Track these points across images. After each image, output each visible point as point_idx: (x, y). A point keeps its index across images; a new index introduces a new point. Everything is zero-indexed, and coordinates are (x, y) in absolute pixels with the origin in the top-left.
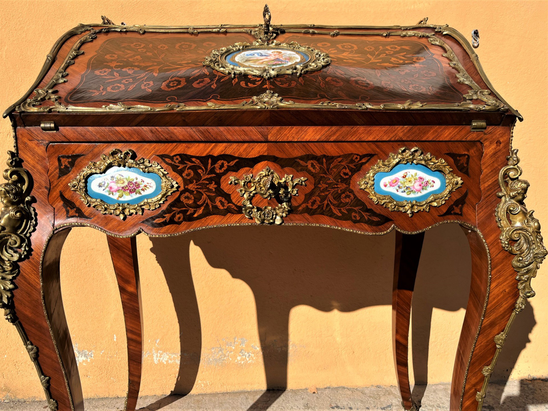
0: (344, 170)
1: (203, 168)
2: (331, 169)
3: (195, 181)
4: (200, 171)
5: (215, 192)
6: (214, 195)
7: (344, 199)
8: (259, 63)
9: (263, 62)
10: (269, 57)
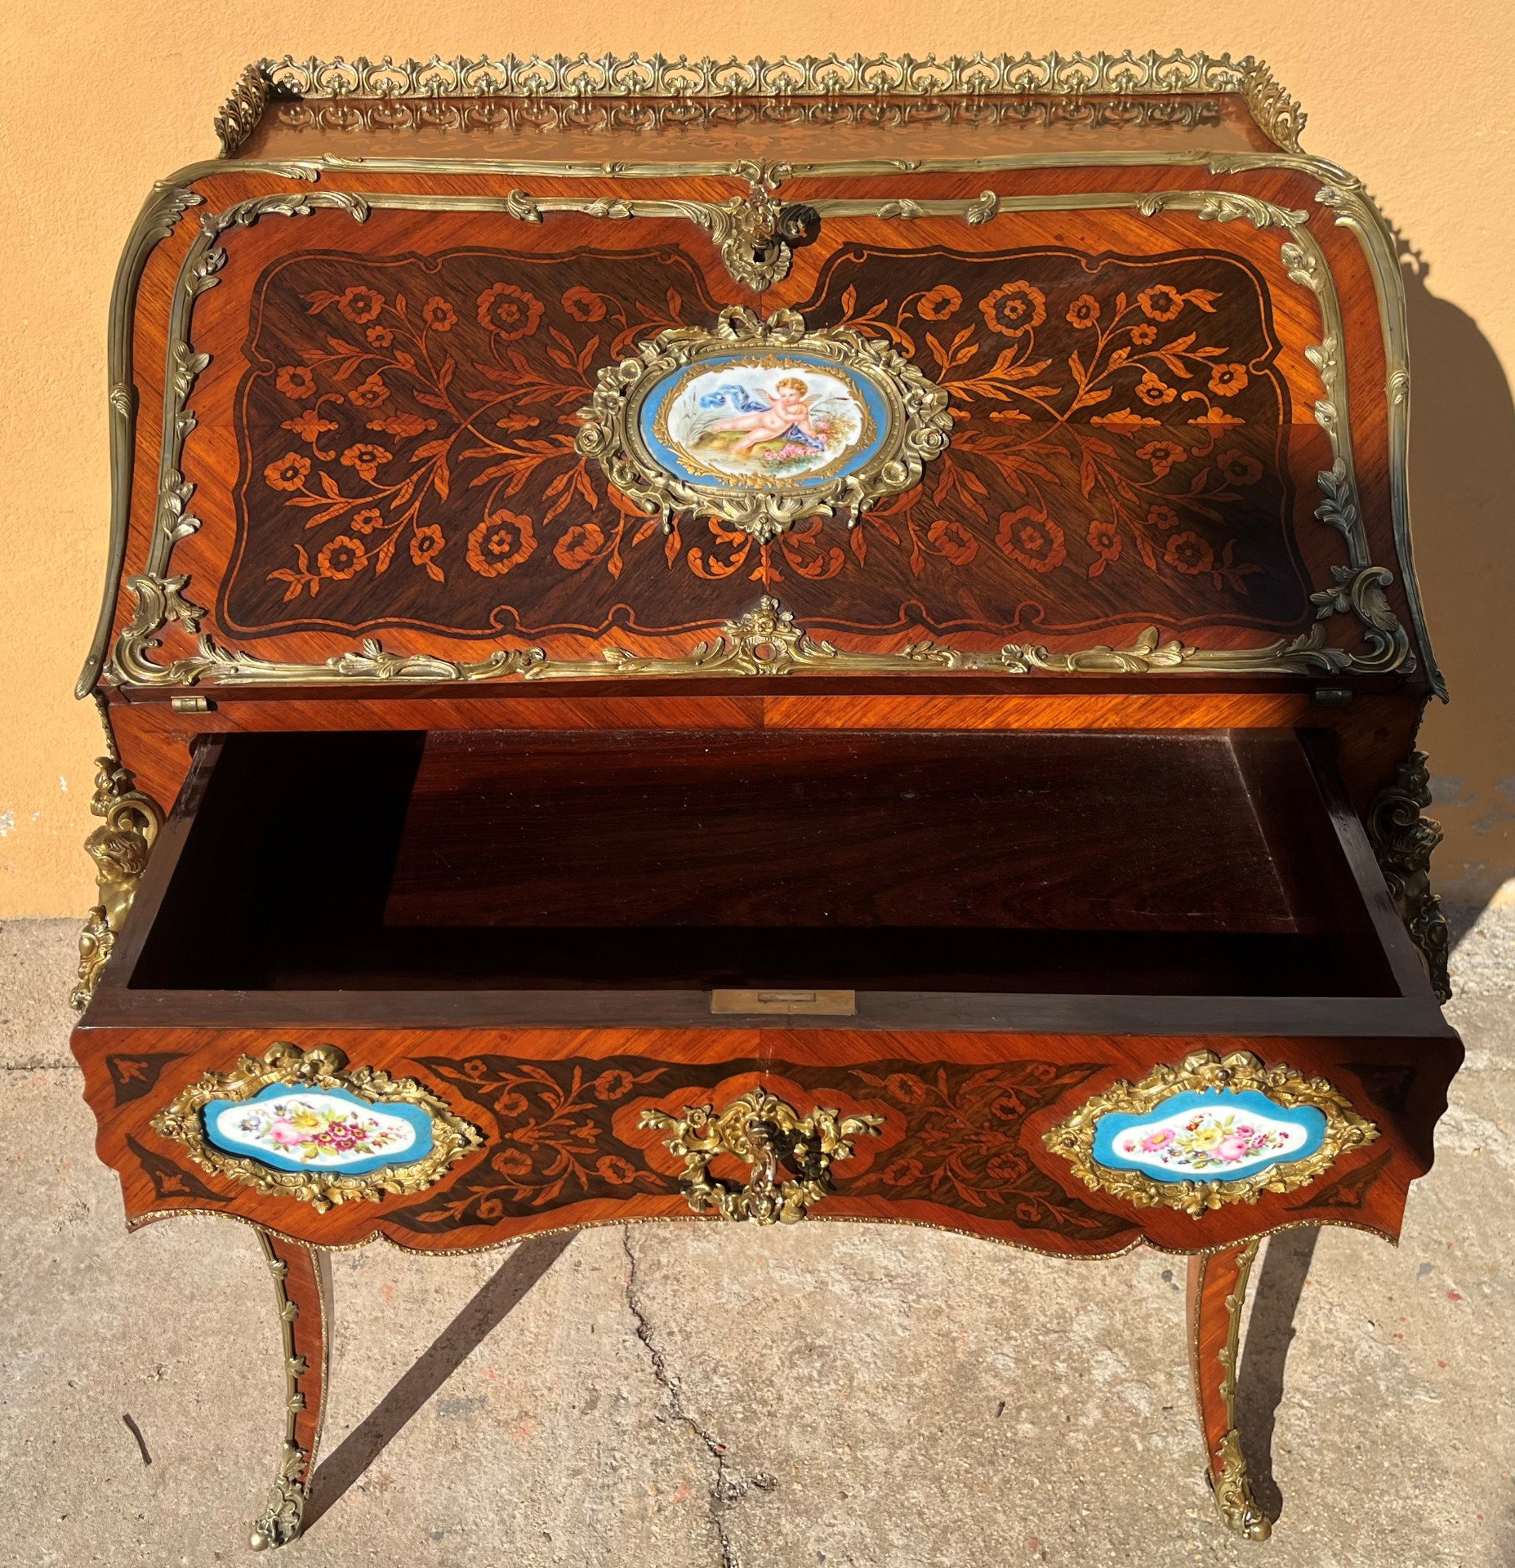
0: (1004, 1101)
1: (557, 1087)
2: (963, 1097)
3: (532, 1121)
4: (547, 1096)
5: (596, 1145)
6: (591, 1151)
7: (999, 1171)
8: (738, 453)
9: (750, 448)
10: (768, 418)
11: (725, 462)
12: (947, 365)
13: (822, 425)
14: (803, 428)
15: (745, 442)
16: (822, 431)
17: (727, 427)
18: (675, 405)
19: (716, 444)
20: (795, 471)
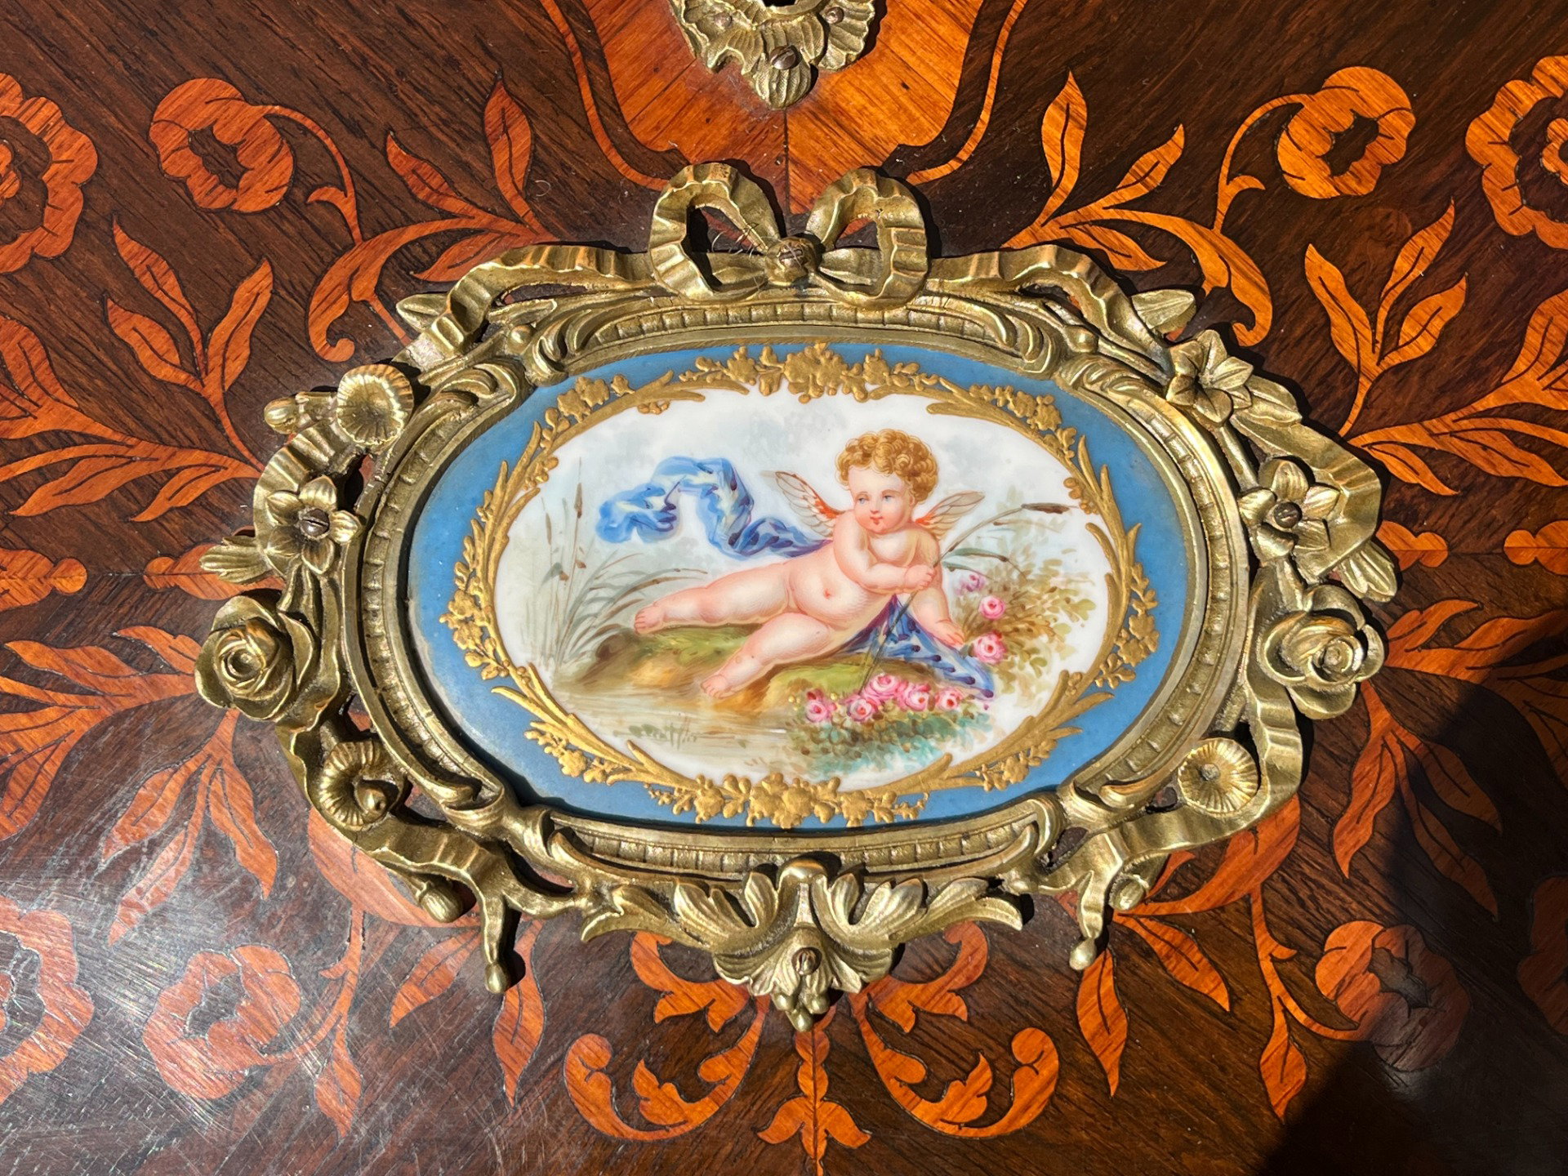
8: (722, 703)
9: (758, 687)
10: (813, 576)
11: (678, 735)
12: (1369, 361)
13: (983, 601)
14: (927, 613)
15: (743, 667)
16: (985, 627)
17: (685, 609)
18: (518, 530)
19: (651, 672)
20: (900, 765)
